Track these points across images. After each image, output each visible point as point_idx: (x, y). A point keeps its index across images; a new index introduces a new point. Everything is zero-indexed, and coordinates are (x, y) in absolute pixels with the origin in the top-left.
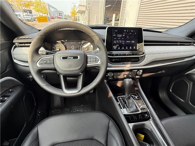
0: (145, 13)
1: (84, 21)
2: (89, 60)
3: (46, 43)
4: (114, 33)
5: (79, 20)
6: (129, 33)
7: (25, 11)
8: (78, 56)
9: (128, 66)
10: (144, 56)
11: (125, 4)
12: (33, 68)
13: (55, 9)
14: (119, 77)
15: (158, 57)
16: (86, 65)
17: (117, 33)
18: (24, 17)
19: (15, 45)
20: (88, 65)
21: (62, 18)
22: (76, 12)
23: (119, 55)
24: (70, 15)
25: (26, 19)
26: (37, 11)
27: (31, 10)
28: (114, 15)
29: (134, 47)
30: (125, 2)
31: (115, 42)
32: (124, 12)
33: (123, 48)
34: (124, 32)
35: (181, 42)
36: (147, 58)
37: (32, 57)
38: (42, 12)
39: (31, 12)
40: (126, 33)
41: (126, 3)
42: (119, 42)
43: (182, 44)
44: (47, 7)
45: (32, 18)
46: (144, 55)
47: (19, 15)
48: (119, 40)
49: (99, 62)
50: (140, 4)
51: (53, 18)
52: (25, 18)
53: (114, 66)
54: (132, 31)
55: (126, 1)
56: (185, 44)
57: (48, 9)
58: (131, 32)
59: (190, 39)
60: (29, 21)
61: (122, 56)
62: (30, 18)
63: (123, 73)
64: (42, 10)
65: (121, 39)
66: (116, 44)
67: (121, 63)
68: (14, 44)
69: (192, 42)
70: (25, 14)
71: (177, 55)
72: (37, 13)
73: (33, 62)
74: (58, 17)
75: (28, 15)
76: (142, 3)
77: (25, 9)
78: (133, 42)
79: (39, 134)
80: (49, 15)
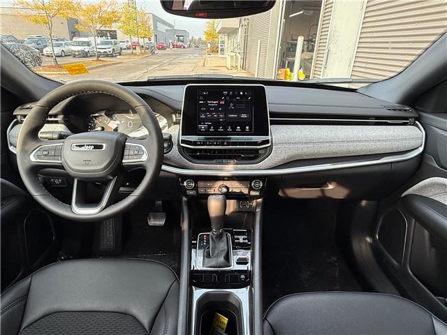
0: (376, 32)
1: (232, 54)
2: (126, 152)
3: (72, 116)
4: (201, 98)
5: (222, 50)
6: (234, 96)
7: (101, 34)
8: (104, 145)
9: (230, 169)
10: (271, 147)
11: (330, 10)
12: (23, 163)
13: (170, 25)
14: (211, 191)
15: (305, 150)
16: (121, 162)
17: (206, 98)
18: (97, 47)
19: (15, 120)
20: (124, 161)
21: (184, 48)
22: (217, 32)
23: (208, 143)
24: (204, 39)
25: (102, 51)
26: (126, 33)
27: (115, 31)
28: (300, 40)
29: (247, 128)
30: (330, 6)
31: (203, 116)
32: (327, 29)
33: (221, 129)
34: (223, 95)
35: (377, 118)
36: (276, 152)
37: (24, 143)
38: (137, 34)
39: (114, 36)
40: (228, 98)
41: (332, 7)
42: (212, 115)
43: (380, 120)
44: (151, 22)
45: (114, 49)
46: (269, 144)
47: (88, 42)
48: (212, 111)
49: (144, 158)
50: (364, 11)
51: (163, 48)
52: (98, 50)
53: (197, 167)
54: (241, 93)
55: (332, 3)
56: (388, 121)
57: (152, 27)
58: (240, 96)
59: (405, 110)
60: (107, 56)
61: (214, 145)
62: (111, 50)
63: (220, 183)
64: (139, 30)
65: (216, 111)
66: (204, 121)
67: (214, 161)
68: (15, 117)
69: (411, 118)
70: (99, 40)
71: (359, 148)
72: (126, 38)
73: (25, 152)
74: (173, 45)
75: (107, 43)
76: (369, 9)
77: (102, 29)
78: (244, 116)
79: (31, 290)
80: (153, 41)
